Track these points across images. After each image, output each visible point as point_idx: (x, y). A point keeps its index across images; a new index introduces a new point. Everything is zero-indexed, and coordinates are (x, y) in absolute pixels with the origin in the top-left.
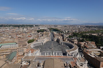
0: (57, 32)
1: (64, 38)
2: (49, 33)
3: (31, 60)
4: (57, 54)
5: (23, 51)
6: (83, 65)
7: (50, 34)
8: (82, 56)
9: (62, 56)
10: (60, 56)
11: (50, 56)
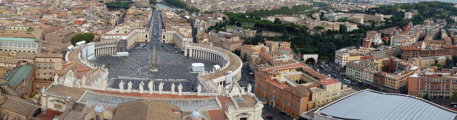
0: (174, 9)
1: (199, 32)
2: (148, 13)
3: (69, 97)
4: (161, 86)
5: (51, 68)
6: (249, 115)
7: (150, 16)
8: (246, 90)
9: (180, 93)
10: (173, 93)
11: (139, 95)
